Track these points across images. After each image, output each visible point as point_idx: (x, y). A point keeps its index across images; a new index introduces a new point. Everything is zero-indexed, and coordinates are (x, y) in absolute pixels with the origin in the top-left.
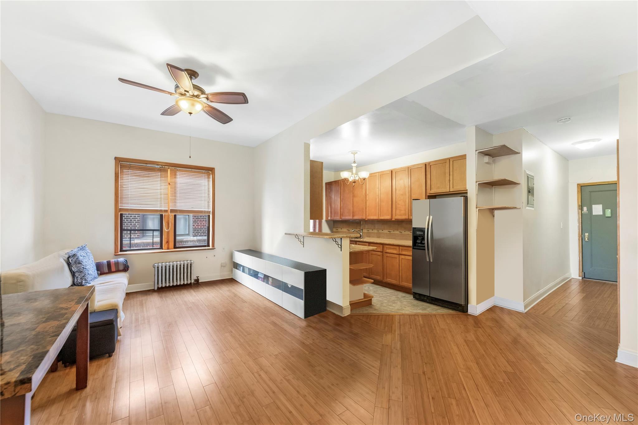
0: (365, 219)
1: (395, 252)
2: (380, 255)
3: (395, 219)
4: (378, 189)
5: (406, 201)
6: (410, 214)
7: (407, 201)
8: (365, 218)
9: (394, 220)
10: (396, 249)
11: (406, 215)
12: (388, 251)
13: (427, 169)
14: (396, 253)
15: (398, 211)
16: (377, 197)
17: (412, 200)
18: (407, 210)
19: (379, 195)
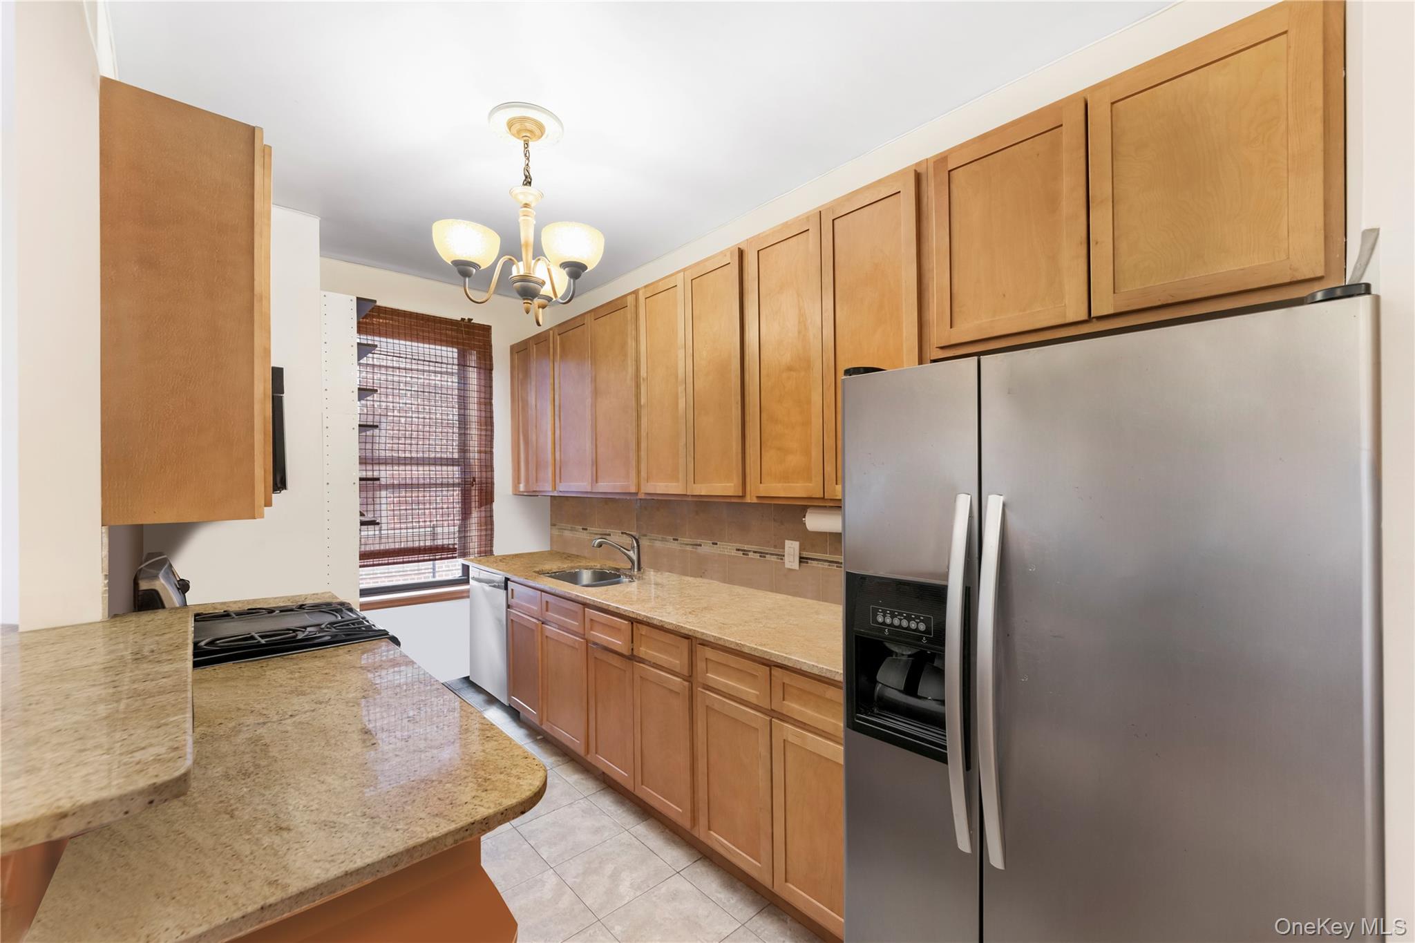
0: (636, 494)
1: (749, 691)
2: (677, 693)
3: (758, 497)
4: (681, 353)
5: (809, 402)
6: (830, 468)
7: (816, 398)
8: (633, 490)
9: (755, 500)
10: (755, 676)
11: (809, 479)
12: (714, 678)
13: (924, 200)
14: (754, 701)
15: (769, 455)
16: (681, 389)
17: (841, 376)
18: (816, 453)
19: (690, 380)
